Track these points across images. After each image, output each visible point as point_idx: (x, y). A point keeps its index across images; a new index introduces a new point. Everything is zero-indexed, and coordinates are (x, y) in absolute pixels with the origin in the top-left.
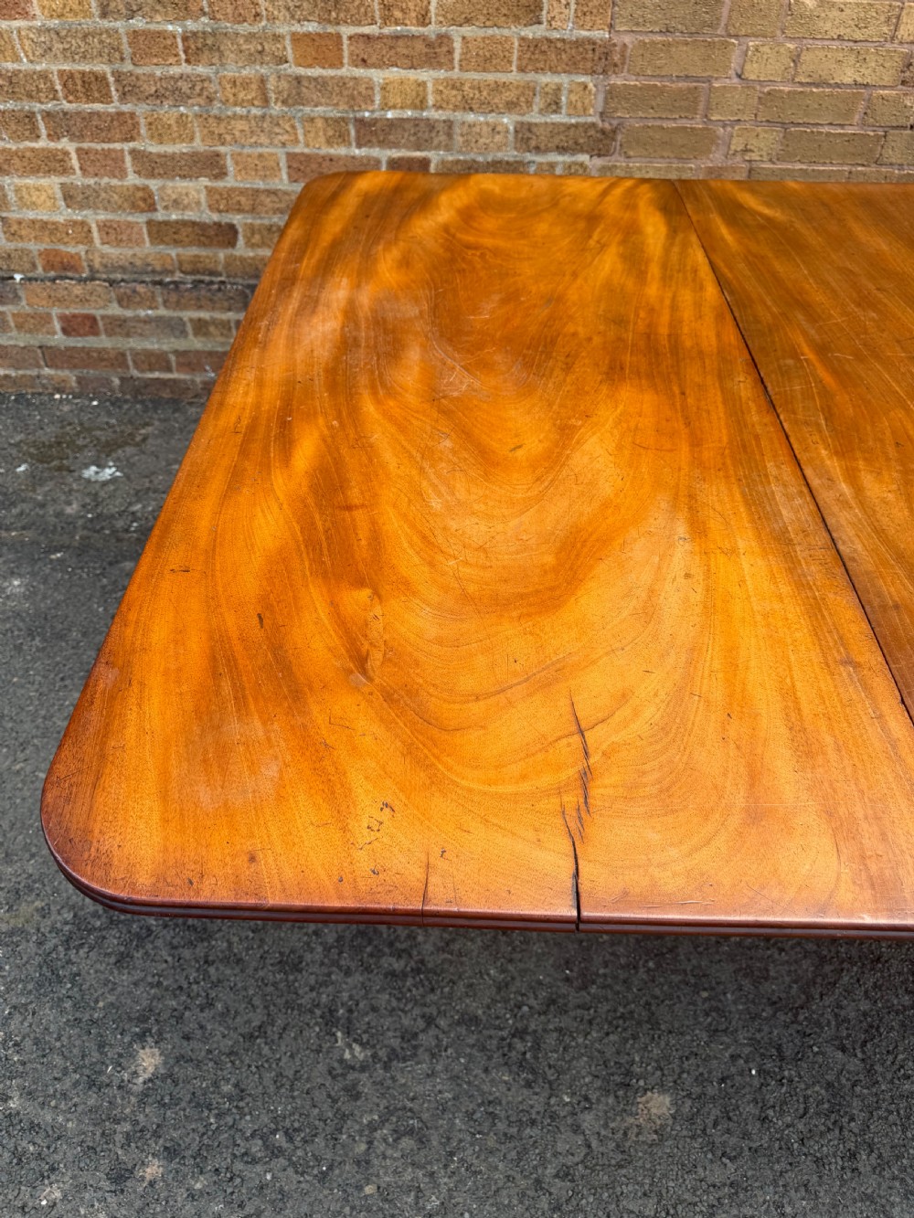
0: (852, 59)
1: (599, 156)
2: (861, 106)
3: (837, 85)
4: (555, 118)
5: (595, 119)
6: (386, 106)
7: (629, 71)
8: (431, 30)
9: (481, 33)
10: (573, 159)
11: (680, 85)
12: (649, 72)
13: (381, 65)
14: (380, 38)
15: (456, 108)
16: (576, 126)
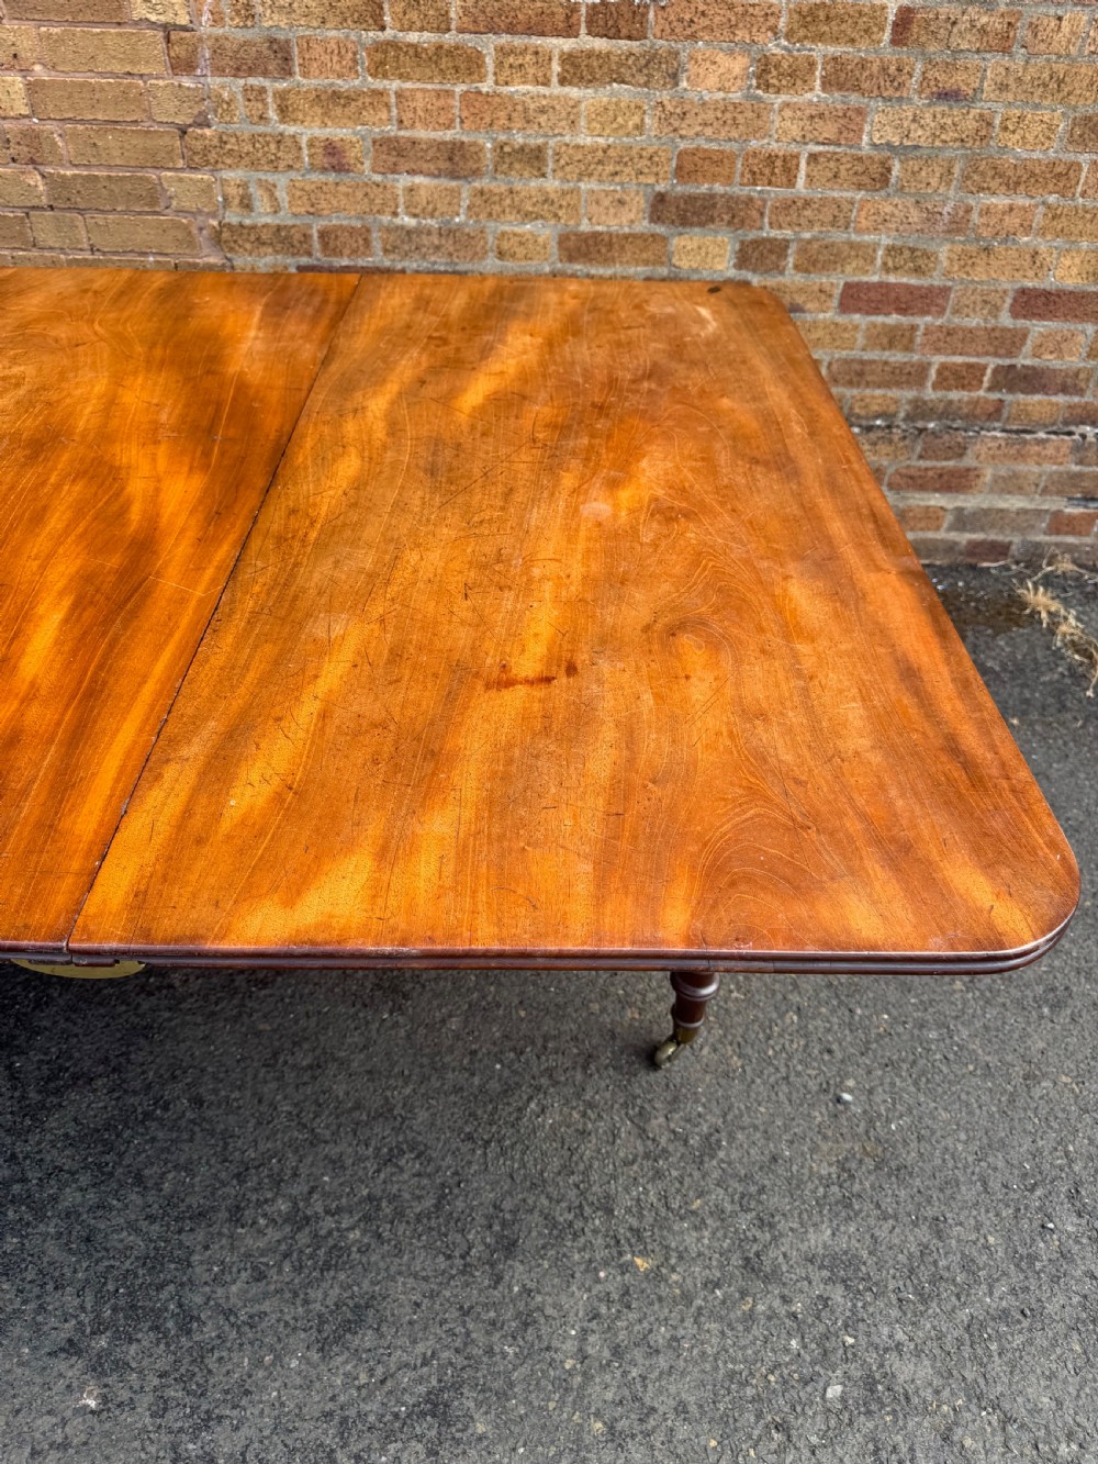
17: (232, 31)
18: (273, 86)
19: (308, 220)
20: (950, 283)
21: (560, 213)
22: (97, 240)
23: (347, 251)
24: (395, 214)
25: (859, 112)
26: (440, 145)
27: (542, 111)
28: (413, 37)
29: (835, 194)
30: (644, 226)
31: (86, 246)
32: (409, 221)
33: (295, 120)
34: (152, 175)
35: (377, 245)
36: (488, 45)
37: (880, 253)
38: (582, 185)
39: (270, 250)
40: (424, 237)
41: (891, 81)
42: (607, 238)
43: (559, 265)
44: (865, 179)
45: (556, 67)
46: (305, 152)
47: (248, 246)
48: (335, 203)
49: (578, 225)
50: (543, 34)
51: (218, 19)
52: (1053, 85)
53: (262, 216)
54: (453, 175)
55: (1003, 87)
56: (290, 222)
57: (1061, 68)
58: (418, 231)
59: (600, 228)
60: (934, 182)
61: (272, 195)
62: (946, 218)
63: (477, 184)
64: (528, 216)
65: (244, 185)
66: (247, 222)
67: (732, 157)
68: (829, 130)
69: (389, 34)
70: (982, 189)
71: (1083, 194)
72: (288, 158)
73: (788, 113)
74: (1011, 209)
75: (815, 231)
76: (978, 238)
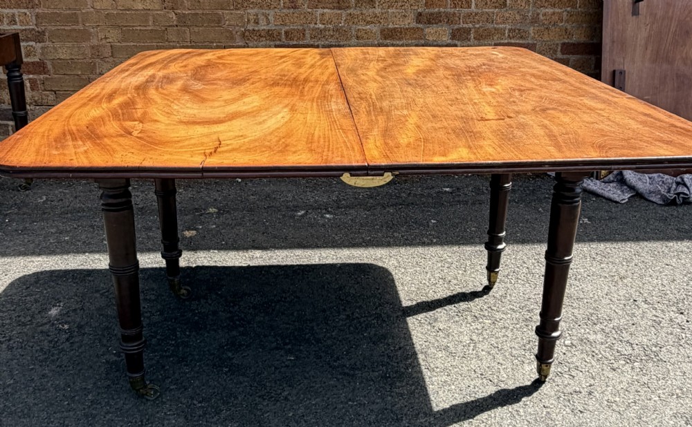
1: (40, 42)
2: (151, 18)
3: (137, 10)
4: (15, 27)
5: (34, 27)
7: (43, 7)
10: (28, 44)
11: (68, 12)
12: (52, 7)
16: (25, 30)
19: (281, 27)
20: (535, 42)
21: (381, 21)
22: (194, 38)
23: (295, 39)
24: (316, 24)
29: (487, 10)
30: (414, 25)
31: (189, 40)
32: (322, 26)
34: (220, 12)
35: (308, 36)
37: (507, 31)
38: (389, 10)
39: (264, 39)
40: (327, 32)
42: (399, 30)
43: (381, 41)
44: (497, 5)
47: (255, 38)
48: (292, 20)
49: (388, 25)
53: (263, 26)
54: (340, 8)
56: (273, 28)
58: (325, 29)
59: (397, 26)
60: (523, 4)
61: (267, 18)
62: (530, 18)
63: (349, 12)
64: (368, 23)
65: (256, 15)
66: (256, 29)
70: (542, 6)
71: (580, 7)
72: (274, 4)
74: (554, 13)
75: (481, 24)
76: (544, 24)
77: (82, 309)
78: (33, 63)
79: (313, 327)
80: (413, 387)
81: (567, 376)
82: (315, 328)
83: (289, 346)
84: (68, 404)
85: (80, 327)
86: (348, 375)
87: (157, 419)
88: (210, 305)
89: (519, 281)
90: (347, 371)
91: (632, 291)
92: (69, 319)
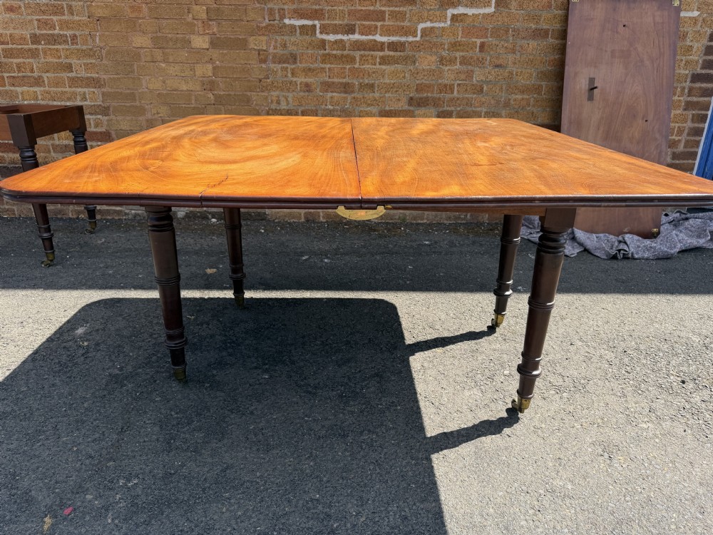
0: (183, 82)
1: (106, 116)
2: (193, 97)
3: (182, 91)
4: (86, 103)
5: (100, 103)
6: (23, 100)
7: (108, 87)
8: (36, 74)
9: (53, 75)
10: (96, 117)
11: (127, 91)
12: (115, 87)
13: (20, 86)
14: (18, 77)
15: (49, 100)
16: (94, 105)
17: (280, 51)
18: (290, 67)
19: (298, 107)
21: (379, 104)
24: (326, 105)
25: (471, 71)
26: (341, 84)
27: (374, 73)
28: (334, 52)
29: (467, 96)
30: (406, 107)
32: (332, 108)
33: (296, 77)
34: (249, 94)
35: (320, 115)
36: (357, 54)
37: (482, 115)
38: (386, 95)
40: (335, 112)
41: (481, 62)
42: (394, 112)
44: (475, 91)
45: (378, 60)
46: (299, 86)
48: (307, 102)
49: (385, 107)
50: (374, 51)
51: (275, 48)
52: (530, 62)
53: (283, 106)
54: (346, 92)
55: (515, 63)
56: (291, 108)
57: (531, 57)
58: (333, 110)
59: (392, 108)
60: (497, 91)
61: (287, 100)
62: (503, 102)
63: (353, 95)
64: (369, 105)
65: (278, 97)
66: (278, 108)
67: (433, 86)
68: (463, 76)
69: (327, 51)
70: (512, 93)
71: (544, 94)
72: (293, 88)
73: (450, 72)
74: (523, 99)
75: (461, 107)
76: (514, 108)
77: (104, 330)
78: (101, 133)
79: (290, 351)
80: (364, 406)
81: (501, 403)
82: (293, 351)
83: (267, 366)
84: (65, 411)
85: (97, 344)
86: (310, 393)
87: (135, 427)
88: (210, 329)
89: (473, 318)
90: (310, 389)
91: (570, 330)
92: (91, 337)
